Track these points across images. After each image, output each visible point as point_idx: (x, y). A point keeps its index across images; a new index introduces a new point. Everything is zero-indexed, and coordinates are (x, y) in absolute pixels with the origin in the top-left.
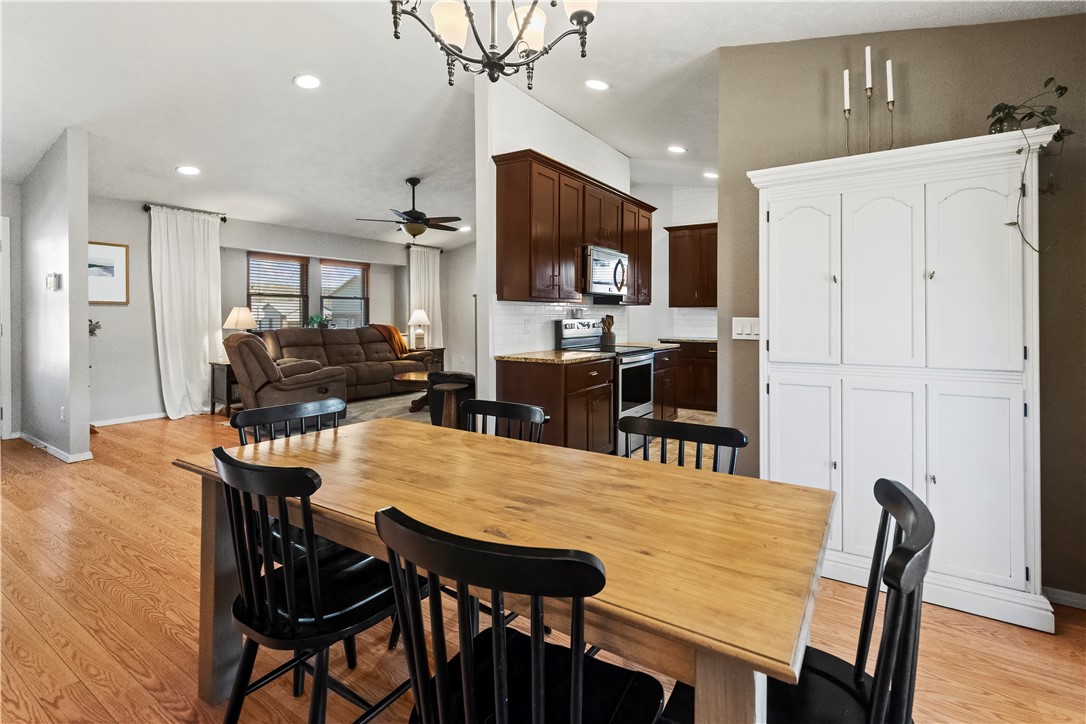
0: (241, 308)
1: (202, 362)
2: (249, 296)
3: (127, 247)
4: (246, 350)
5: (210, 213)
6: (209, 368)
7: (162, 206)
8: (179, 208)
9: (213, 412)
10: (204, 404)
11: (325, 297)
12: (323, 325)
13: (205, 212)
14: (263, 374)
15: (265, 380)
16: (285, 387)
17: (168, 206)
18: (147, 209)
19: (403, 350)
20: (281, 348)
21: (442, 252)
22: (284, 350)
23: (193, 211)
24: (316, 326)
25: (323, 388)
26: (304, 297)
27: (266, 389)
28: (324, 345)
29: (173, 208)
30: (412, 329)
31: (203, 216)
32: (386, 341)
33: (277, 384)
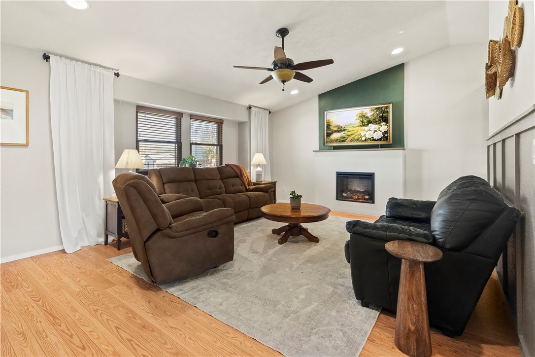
0: (131, 150)
1: (97, 198)
2: (138, 141)
3: (27, 92)
4: (133, 193)
5: (105, 68)
6: (103, 203)
7: (61, 56)
8: (77, 60)
9: (106, 243)
10: (99, 236)
11: (193, 144)
12: (193, 165)
13: (101, 66)
14: (152, 220)
15: (155, 228)
16: (176, 234)
17: (67, 57)
18: (46, 58)
19: (250, 184)
20: (164, 184)
21: (270, 113)
22: (166, 186)
23: (90, 64)
24: (187, 166)
25: (213, 231)
26: (179, 143)
27: (155, 237)
28: (196, 181)
29: (72, 59)
30: (252, 168)
31: (98, 70)
32: (238, 177)
33: (167, 231)
